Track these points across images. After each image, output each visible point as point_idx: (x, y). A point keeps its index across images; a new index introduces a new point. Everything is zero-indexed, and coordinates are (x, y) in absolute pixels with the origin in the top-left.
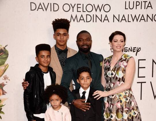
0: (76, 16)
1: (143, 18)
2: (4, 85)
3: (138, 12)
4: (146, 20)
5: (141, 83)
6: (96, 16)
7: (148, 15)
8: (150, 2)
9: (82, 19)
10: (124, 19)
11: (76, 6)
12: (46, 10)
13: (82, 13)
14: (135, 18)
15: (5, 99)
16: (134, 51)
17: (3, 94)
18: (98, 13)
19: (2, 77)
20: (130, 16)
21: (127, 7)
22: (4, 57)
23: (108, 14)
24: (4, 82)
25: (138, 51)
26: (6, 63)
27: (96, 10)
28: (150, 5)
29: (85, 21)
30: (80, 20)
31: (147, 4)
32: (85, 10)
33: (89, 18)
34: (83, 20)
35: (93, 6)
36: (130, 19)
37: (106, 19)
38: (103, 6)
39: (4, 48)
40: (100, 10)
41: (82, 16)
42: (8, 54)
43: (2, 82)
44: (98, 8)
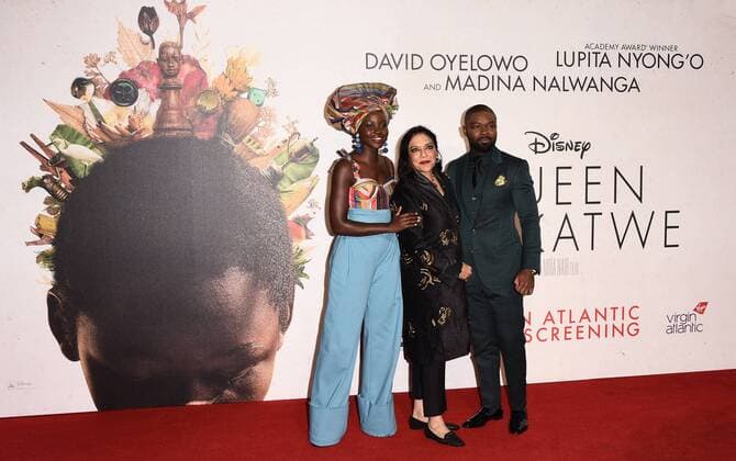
0: (458, 79)
1: (592, 84)
2: (310, 219)
3: (582, 71)
4: (599, 88)
5: (593, 214)
6: (499, 78)
7: (602, 80)
8: (605, 55)
9: (469, 84)
10: (554, 84)
11: (457, 59)
12: (397, 67)
13: (470, 72)
14: (577, 84)
15: (311, 249)
16: (576, 150)
17: (307, 237)
18: (503, 73)
19: (306, 204)
20: (567, 80)
21: (561, 62)
22: (311, 161)
23: (522, 74)
24: (309, 212)
25: (584, 149)
26: (313, 175)
27: (498, 68)
28: (605, 60)
29: (477, 88)
30: (466, 85)
31: (600, 57)
32: (475, 66)
33: (484, 83)
34: (473, 85)
35: (492, 59)
36: (568, 86)
37: (520, 84)
38: (513, 60)
39: (312, 144)
40: (507, 68)
41: (469, 78)
42: (318, 156)
43: (304, 214)
44: (502, 63)
